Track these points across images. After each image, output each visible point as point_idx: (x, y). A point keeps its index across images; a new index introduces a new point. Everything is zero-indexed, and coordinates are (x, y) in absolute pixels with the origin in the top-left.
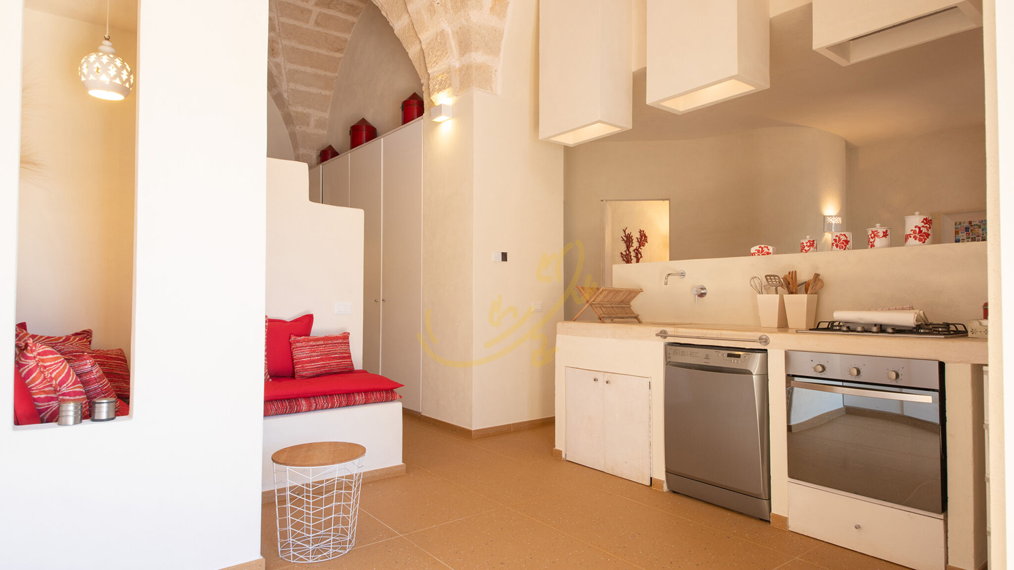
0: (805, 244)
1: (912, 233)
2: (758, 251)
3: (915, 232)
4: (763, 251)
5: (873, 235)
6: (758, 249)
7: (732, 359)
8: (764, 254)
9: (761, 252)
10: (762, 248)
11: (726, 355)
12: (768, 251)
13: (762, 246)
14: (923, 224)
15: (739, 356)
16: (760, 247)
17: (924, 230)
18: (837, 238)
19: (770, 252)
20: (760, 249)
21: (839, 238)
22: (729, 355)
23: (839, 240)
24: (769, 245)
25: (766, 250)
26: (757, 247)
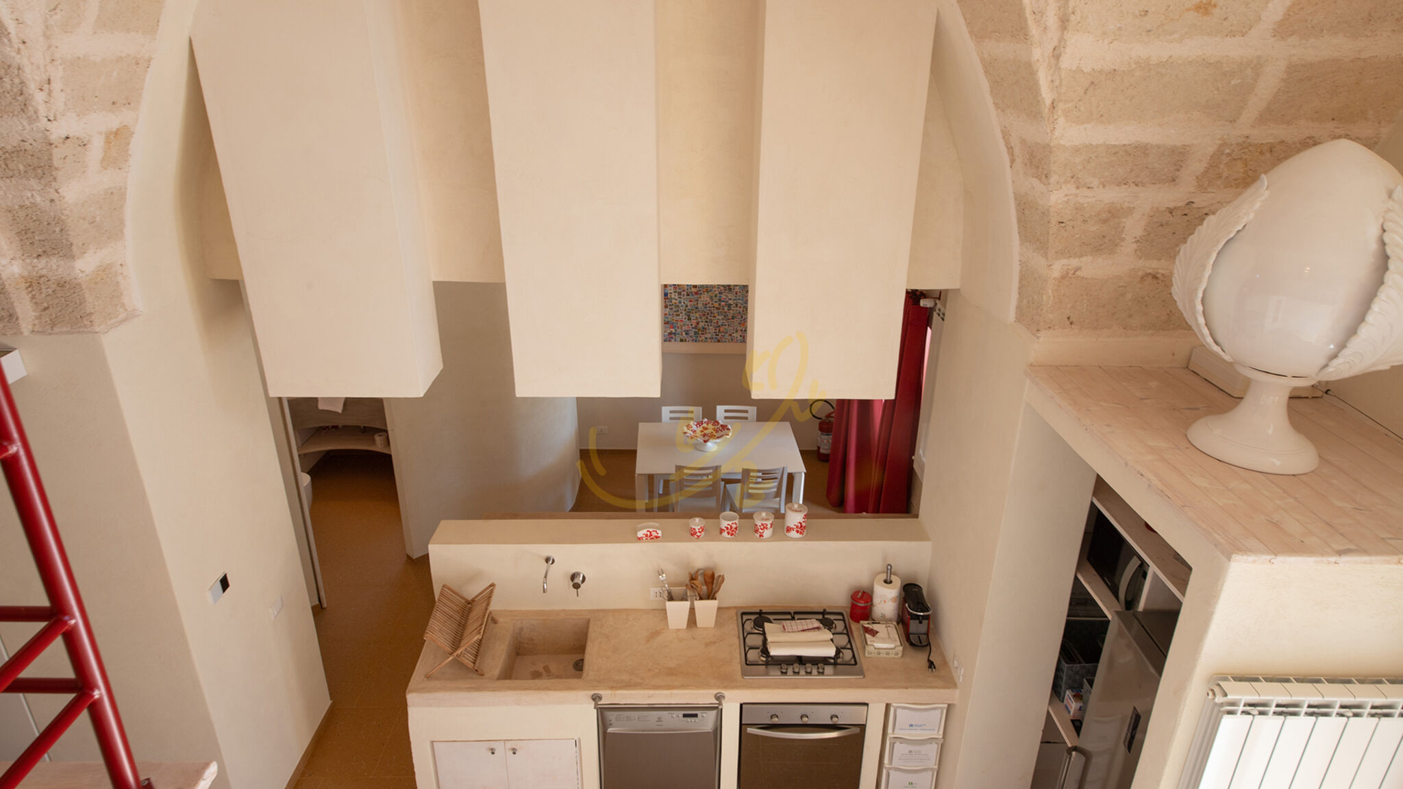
0: (697, 531)
1: (795, 527)
2: (646, 536)
3: (797, 527)
4: (651, 535)
5: (762, 527)
6: (646, 533)
7: (689, 719)
8: (653, 538)
9: (651, 537)
10: (650, 532)
11: (681, 716)
12: (657, 535)
13: (651, 530)
14: (803, 520)
15: (696, 716)
16: (648, 531)
17: (804, 524)
18: (729, 527)
19: (659, 535)
20: (649, 533)
21: (731, 526)
22: (685, 716)
23: (731, 527)
24: (659, 529)
25: (654, 534)
26: (645, 531)
